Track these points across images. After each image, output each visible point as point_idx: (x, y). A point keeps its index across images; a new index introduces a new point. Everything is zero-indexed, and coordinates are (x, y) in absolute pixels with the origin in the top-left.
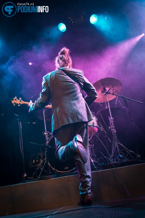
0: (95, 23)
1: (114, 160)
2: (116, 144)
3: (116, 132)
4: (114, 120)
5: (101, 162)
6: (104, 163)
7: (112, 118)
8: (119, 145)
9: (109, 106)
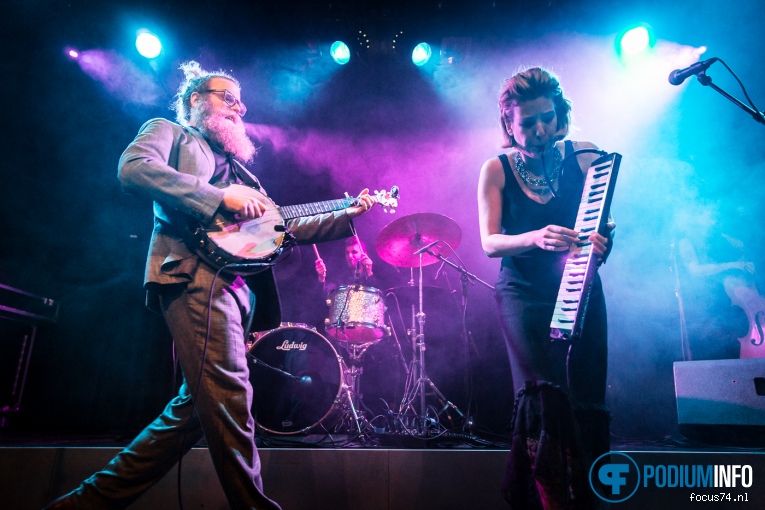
0: (422, 64)
1: (410, 424)
2: (421, 380)
3: (425, 352)
4: (427, 319)
5: (381, 426)
6: (387, 430)
7: (422, 314)
8: (427, 385)
9: (421, 281)
